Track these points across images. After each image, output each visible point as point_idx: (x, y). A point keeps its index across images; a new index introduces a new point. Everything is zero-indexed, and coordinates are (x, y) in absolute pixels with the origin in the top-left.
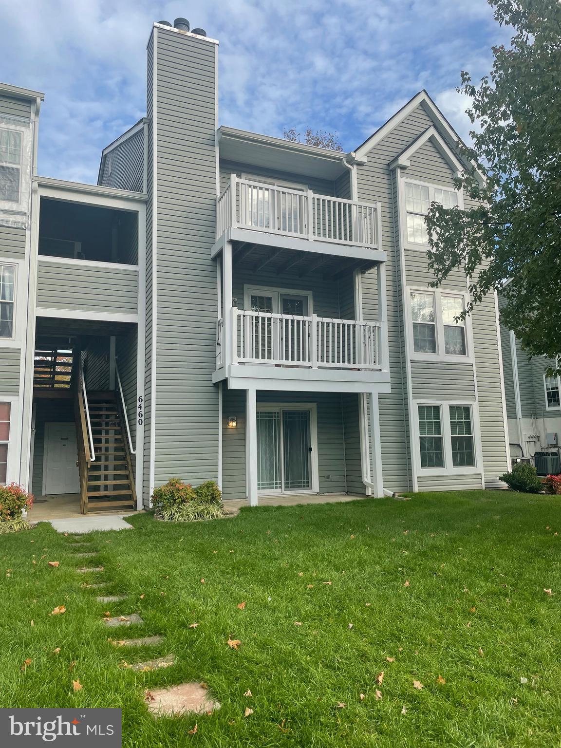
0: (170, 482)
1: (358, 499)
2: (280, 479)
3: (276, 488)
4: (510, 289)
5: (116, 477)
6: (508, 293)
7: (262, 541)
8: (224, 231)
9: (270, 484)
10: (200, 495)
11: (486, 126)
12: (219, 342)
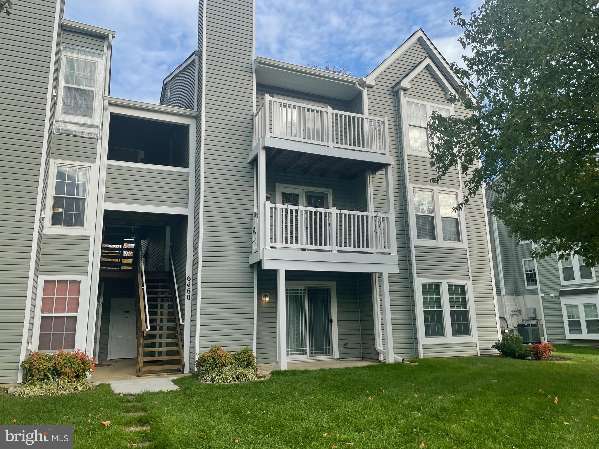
0: (212, 349)
1: (373, 364)
2: (306, 347)
3: (303, 354)
4: (499, 185)
5: (168, 345)
6: (497, 188)
7: (290, 402)
8: (259, 140)
9: (297, 351)
10: (238, 360)
11: (475, 50)
12: (255, 230)
